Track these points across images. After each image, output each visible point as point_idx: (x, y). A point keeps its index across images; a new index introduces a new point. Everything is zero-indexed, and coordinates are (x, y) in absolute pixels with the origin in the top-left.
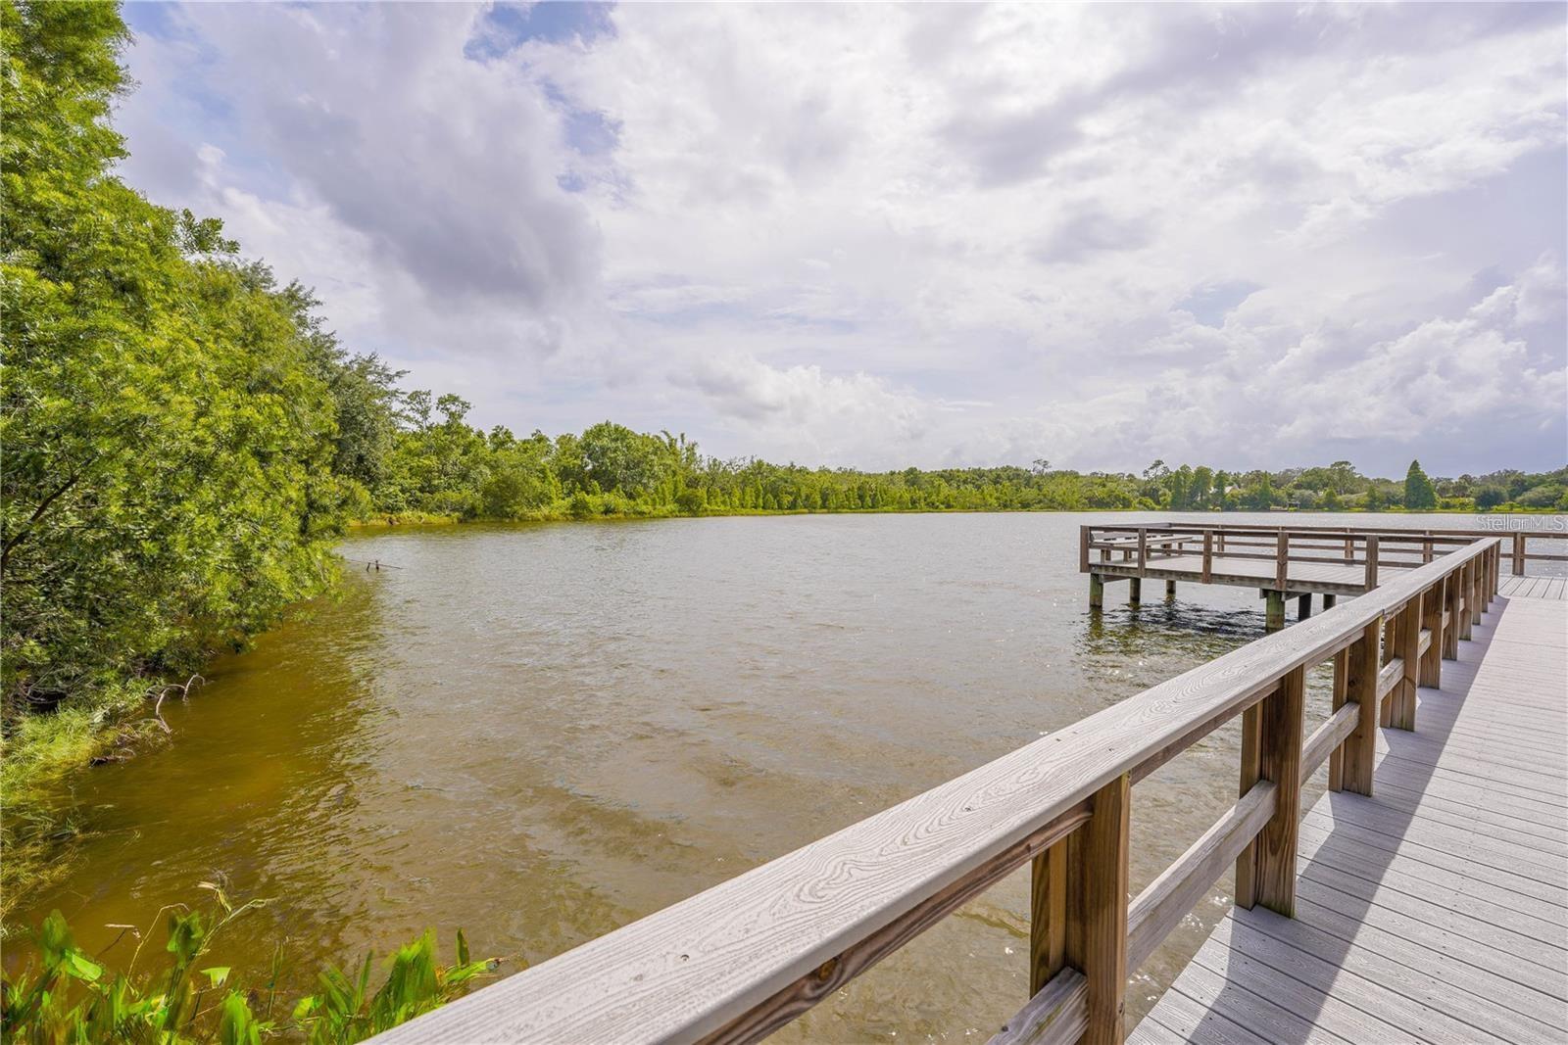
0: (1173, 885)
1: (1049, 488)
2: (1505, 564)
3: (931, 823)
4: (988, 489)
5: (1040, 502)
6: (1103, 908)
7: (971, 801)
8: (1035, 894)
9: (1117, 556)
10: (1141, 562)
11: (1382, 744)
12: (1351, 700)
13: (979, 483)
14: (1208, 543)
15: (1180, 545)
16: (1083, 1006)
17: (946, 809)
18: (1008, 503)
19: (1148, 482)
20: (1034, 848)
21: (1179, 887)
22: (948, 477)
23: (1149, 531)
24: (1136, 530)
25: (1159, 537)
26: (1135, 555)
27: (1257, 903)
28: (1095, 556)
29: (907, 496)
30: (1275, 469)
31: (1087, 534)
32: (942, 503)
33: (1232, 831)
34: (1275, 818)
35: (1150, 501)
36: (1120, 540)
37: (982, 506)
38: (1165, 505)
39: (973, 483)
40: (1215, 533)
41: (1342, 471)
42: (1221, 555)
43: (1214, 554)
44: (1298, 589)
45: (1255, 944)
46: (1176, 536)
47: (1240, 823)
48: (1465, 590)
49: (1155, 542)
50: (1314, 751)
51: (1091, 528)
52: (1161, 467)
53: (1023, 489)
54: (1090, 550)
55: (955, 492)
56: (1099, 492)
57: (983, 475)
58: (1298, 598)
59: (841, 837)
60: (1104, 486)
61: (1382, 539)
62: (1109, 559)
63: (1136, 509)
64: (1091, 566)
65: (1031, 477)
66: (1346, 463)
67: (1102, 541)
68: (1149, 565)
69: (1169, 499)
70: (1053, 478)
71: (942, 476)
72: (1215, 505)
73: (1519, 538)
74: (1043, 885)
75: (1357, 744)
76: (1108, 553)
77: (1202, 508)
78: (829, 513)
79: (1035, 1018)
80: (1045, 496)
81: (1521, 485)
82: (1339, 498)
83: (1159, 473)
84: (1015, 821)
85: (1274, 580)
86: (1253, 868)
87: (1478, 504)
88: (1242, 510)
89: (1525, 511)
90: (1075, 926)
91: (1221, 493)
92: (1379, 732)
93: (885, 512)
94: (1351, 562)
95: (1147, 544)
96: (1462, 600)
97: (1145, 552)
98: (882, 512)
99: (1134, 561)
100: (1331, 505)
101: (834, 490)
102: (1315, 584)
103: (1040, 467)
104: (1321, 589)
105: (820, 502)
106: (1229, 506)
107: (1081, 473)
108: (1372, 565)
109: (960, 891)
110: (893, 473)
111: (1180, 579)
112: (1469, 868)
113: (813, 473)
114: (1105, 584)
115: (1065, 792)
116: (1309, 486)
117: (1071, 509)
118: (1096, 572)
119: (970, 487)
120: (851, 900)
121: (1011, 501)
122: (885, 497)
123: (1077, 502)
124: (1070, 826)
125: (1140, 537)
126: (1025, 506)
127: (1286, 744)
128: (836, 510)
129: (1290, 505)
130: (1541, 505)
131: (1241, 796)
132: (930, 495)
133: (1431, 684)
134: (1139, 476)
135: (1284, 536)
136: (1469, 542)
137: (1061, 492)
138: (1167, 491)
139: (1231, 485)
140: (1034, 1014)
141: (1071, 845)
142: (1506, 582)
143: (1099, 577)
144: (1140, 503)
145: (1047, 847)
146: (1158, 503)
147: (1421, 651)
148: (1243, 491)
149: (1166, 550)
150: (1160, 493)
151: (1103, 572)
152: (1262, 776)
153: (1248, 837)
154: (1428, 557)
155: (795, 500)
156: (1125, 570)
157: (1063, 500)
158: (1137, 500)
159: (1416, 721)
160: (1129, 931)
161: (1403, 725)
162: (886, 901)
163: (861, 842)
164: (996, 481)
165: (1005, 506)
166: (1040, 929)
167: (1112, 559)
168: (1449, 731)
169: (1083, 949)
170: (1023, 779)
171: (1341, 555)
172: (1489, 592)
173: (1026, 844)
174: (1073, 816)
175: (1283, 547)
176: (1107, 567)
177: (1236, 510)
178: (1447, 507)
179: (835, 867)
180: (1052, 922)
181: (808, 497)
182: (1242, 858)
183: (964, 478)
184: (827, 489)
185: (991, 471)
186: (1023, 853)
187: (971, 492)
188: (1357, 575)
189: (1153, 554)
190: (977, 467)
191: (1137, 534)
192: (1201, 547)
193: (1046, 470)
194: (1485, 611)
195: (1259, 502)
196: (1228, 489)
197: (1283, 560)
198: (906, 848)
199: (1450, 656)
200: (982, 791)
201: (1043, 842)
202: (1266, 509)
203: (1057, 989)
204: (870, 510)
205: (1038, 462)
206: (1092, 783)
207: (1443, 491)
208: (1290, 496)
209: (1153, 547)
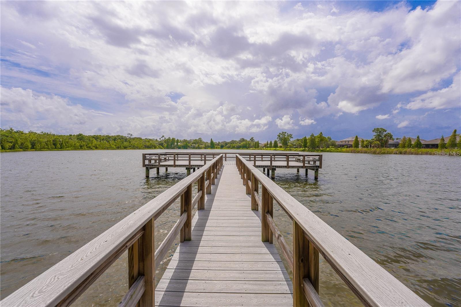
0: (166, 243)
1: (133, 142)
2: (224, 159)
3: (93, 250)
4: (112, 142)
5: (130, 146)
6: (148, 255)
7: (107, 239)
8: (129, 260)
9: (153, 162)
10: (159, 163)
11: (206, 198)
12: (201, 190)
13: (108, 140)
14: (175, 157)
15: (168, 158)
16: (144, 284)
17: (98, 244)
18: (119, 147)
19: (161, 141)
20: (128, 246)
21: (167, 242)
22: (96, 138)
23: (161, 154)
24: (158, 154)
25: (163, 156)
26: (157, 161)
27: (185, 240)
28: (147, 162)
29: (78, 144)
30: (188, 139)
31: (144, 156)
32: (94, 147)
33: (179, 225)
34: (187, 219)
35: (161, 147)
36: (154, 157)
37: (111, 148)
38: (165, 147)
39: (106, 140)
40: (176, 155)
41: (200, 140)
42: (178, 160)
43: (176, 160)
44: (193, 167)
45: (184, 250)
46: (167, 156)
47: (180, 223)
48: (218, 164)
49: (162, 157)
50: (194, 202)
51: (146, 154)
52: (164, 137)
53: (124, 142)
54: (146, 161)
55: (99, 143)
56: (148, 144)
57: (110, 138)
58: (193, 169)
59: (53, 269)
60: (149, 142)
61: (207, 155)
62: (151, 163)
63: (158, 149)
64: (146, 165)
65: (127, 139)
66: (201, 138)
67: (149, 158)
68: (161, 164)
69: (166, 146)
70: (134, 139)
71: (93, 137)
72: (176, 148)
73: (226, 154)
74: (132, 256)
75: (202, 198)
76: (150, 161)
77: (173, 148)
78: (36, 151)
79: (130, 294)
80: (131, 145)
81: (226, 144)
82: (200, 146)
83: (163, 139)
84: (122, 239)
85: (188, 165)
86: (183, 232)
87: (221, 147)
88: (182, 149)
89: (227, 149)
90: (141, 264)
91: (177, 145)
92: (206, 196)
93: (67, 150)
94: (202, 160)
95: (160, 158)
96: (218, 167)
97: (160, 160)
98: (66, 150)
99: (157, 163)
100: (199, 148)
101: (39, 141)
102: (196, 165)
103: (130, 136)
104: (197, 166)
105: (30, 146)
106: (179, 148)
107: (142, 138)
108: (205, 160)
109: (104, 267)
110: (71, 135)
111: (169, 167)
112: (219, 218)
113: (26, 134)
114: (150, 170)
115: (136, 227)
116: (195, 143)
117: (140, 149)
118: (147, 167)
119: (105, 141)
120: (60, 286)
121: (120, 146)
122: (67, 144)
123: (141, 146)
124: (138, 236)
125: (159, 156)
126: (125, 148)
127: (189, 202)
128: (41, 149)
129: (192, 148)
130: (229, 148)
131: (181, 216)
132: (88, 144)
133: (214, 184)
134: (159, 140)
135: (190, 155)
136: (219, 155)
137: (137, 144)
138: (165, 144)
139: (180, 142)
140: (130, 293)
141: (139, 241)
142: (224, 162)
143: (148, 168)
144: (159, 147)
145: (132, 244)
146: (163, 147)
147: (212, 177)
148: (182, 144)
149: (165, 160)
150: (164, 144)
151: (149, 167)
152: (185, 211)
153: (182, 225)
154: (214, 158)
155: (14, 145)
156: (155, 166)
157: (137, 146)
158: (158, 146)
159: (212, 192)
160: (155, 259)
161: (209, 193)
162: (75, 280)
163: (63, 267)
164: (115, 140)
165: (118, 148)
166: (131, 269)
167: (152, 163)
168: (216, 192)
169: (144, 269)
170: (124, 227)
171: (200, 159)
172: (222, 165)
173: (126, 245)
174: (139, 234)
175: (190, 157)
176: (150, 165)
177: (181, 149)
178: (217, 148)
179: (51, 279)
180: (134, 266)
181: (22, 144)
182: (181, 230)
183: (103, 138)
184: (35, 140)
185: (112, 136)
186: (125, 248)
187: (105, 143)
188: (202, 163)
189: (162, 161)
190: (107, 135)
191: (158, 156)
192: (173, 158)
193: (131, 137)
194: (221, 168)
195: (185, 147)
196: (179, 144)
197: (190, 160)
198: (83, 261)
199: (216, 178)
200: (111, 235)
201: (131, 243)
202: (187, 149)
203: (137, 283)
204: (60, 149)
205: (129, 134)
206: (144, 222)
207: (216, 145)
208: (191, 145)
209: (162, 159)
